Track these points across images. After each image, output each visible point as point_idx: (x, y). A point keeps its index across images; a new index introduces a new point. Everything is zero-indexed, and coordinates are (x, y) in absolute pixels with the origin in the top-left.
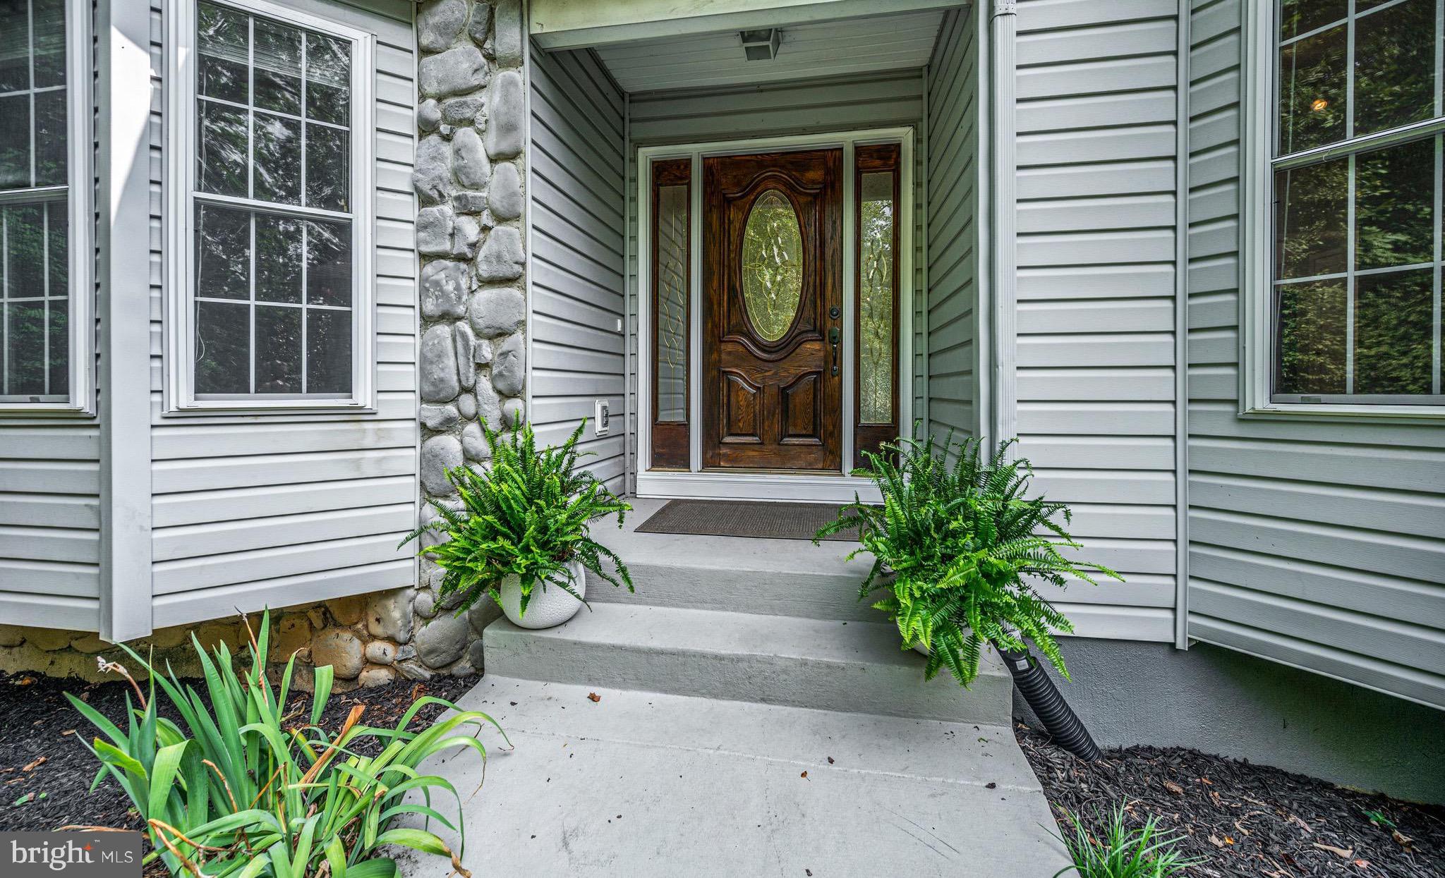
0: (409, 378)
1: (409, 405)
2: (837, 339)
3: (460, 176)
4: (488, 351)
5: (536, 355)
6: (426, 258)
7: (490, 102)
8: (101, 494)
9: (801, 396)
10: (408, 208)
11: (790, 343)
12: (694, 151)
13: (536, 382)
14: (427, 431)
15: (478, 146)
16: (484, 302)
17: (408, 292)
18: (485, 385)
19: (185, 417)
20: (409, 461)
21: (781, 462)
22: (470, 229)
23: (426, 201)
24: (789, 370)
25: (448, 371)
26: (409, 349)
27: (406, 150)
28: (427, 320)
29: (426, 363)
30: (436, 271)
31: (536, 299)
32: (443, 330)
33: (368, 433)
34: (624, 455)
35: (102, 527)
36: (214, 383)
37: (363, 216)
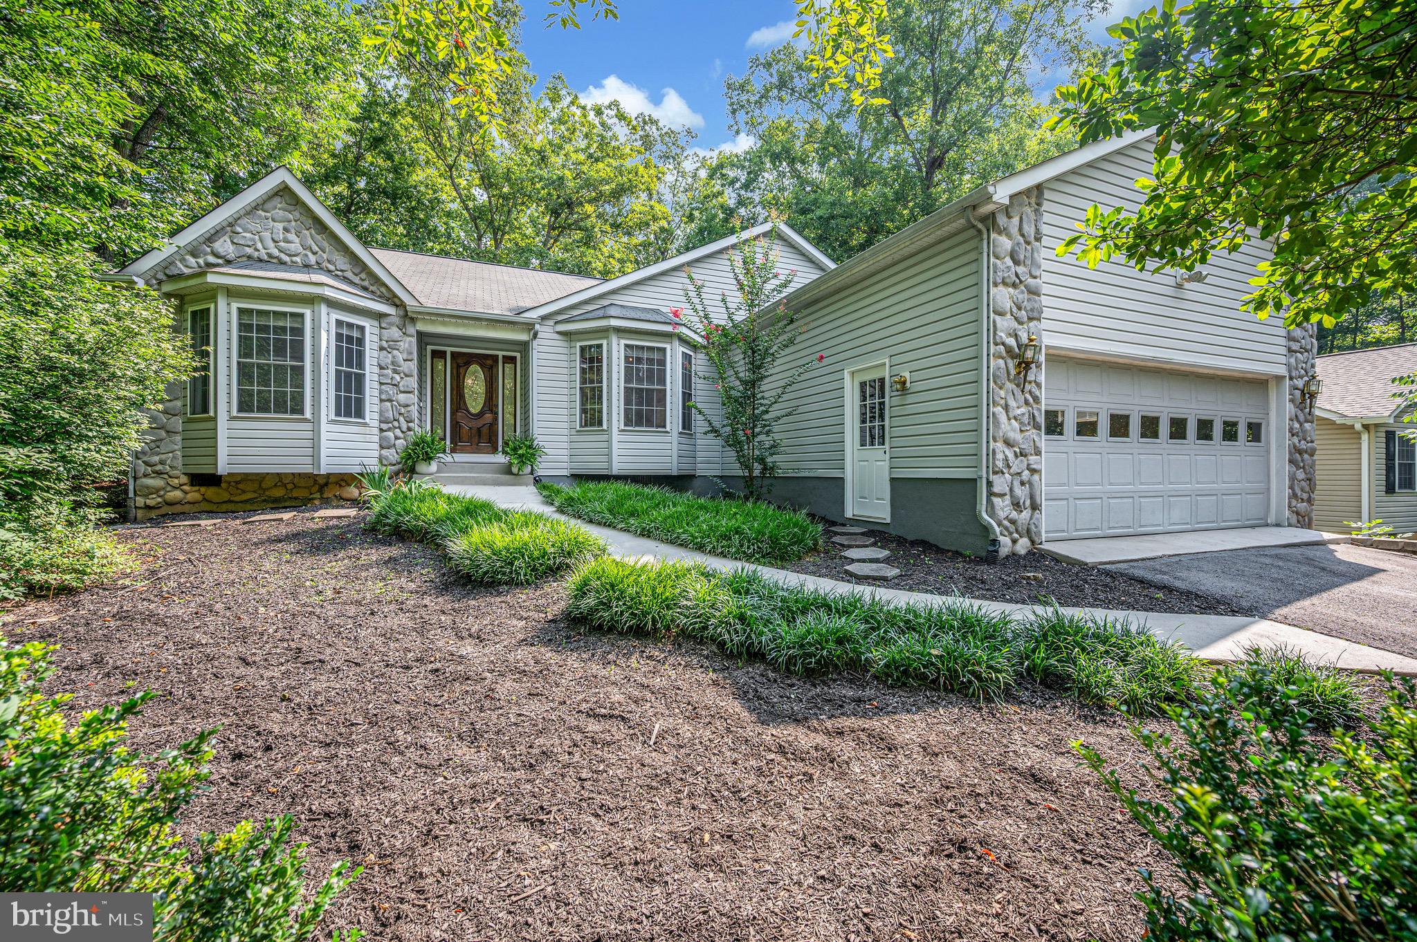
0: (376, 416)
1: (376, 423)
2: (497, 413)
3: (394, 363)
4: (403, 410)
6: (381, 384)
7: (401, 345)
9: (485, 430)
10: (376, 370)
11: (481, 414)
12: (448, 350)
14: (382, 430)
15: (399, 356)
16: (401, 397)
17: (376, 393)
18: (401, 419)
19: (333, 422)
20: (376, 439)
21: (478, 451)
22: (397, 377)
23: (381, 368)
24: (480, 423)
25: (390, 415)
26: (376, 408)
27: (376, 354)
28: (382, 401)
29: (381, 413)
30: (387, 388)
32: (388, 404)
33: (367, 430)
35: (316, 446)
36: (338, 414)
37: (367, 372)
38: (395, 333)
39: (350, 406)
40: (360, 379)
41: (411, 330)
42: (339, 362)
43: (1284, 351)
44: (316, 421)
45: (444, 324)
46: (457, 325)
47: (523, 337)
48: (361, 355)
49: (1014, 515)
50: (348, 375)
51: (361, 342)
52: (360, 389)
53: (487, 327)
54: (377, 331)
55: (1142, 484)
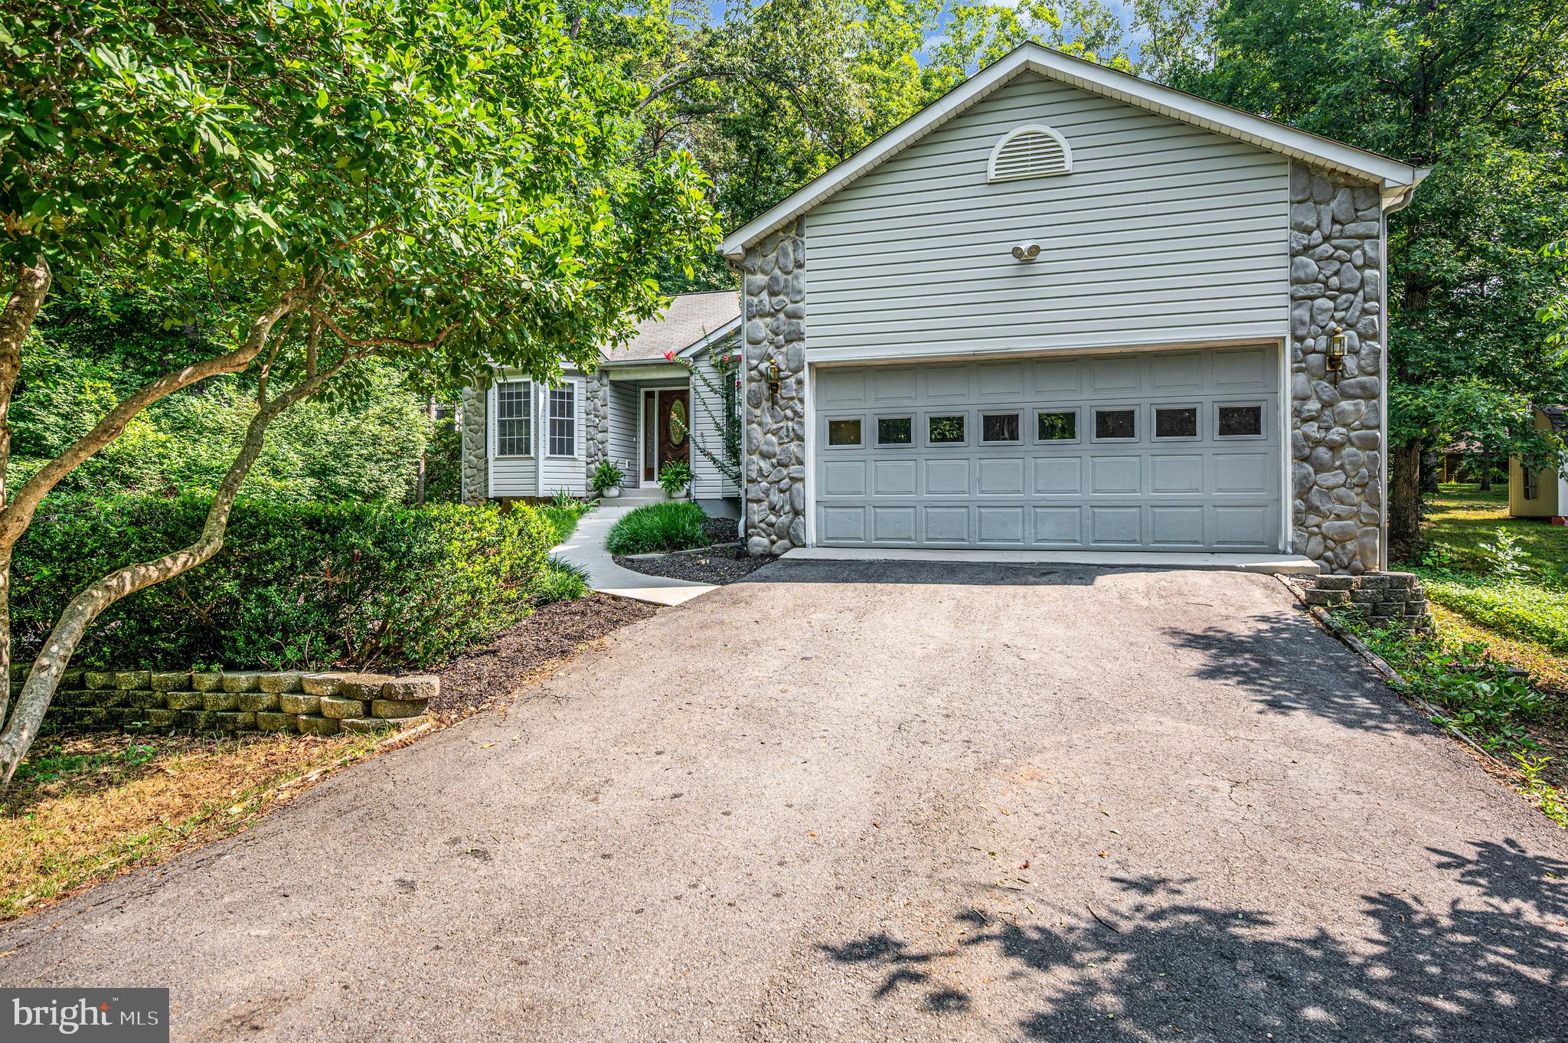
0: (584, 452)
1: (584, 458)
3: (595, 409)
4: (600, 446)
5: (610, 447)
6: (589, 427)
7: (601, 394)
8: (536, 472)
10: (584, 416)
11: (681, 445)
12: (656, 390)
13: (610, 453)
14: (588, 463)
15: (599, 403)
16: (600, 436)
17: (584, 434)
18: (600, 454)
19: (548, 458)
20: (584, 470)
22: (597, 420)
23: (586, 414)
24: (681, 453)
25: (592, 451)
26: (584, 446)
27: (583, 403)
28: (589, 440)
29: (588, 449)
30: (591, 429)
31: (610, 435)
32: (592, 442)
33: (576, 464)
34: (636, 477)
35: (536, 477)
36: (553, 452)
37: (576, 419)
38: (595, 384)
39: (562, 445)
40: (571, 424)
41: (605, 381)
42: (553, 413)
43: (1285, 300)
44: (536, 459)
45: (627, 372)
46: (637, 372)
47: (686, 374)
48: (571, 406)
49: (772, 518)
50: (561, 423)
51: (570, 396)
52: (571, 433)
53: (658, 370)
54: (584, 385)
55: (982, 492)
